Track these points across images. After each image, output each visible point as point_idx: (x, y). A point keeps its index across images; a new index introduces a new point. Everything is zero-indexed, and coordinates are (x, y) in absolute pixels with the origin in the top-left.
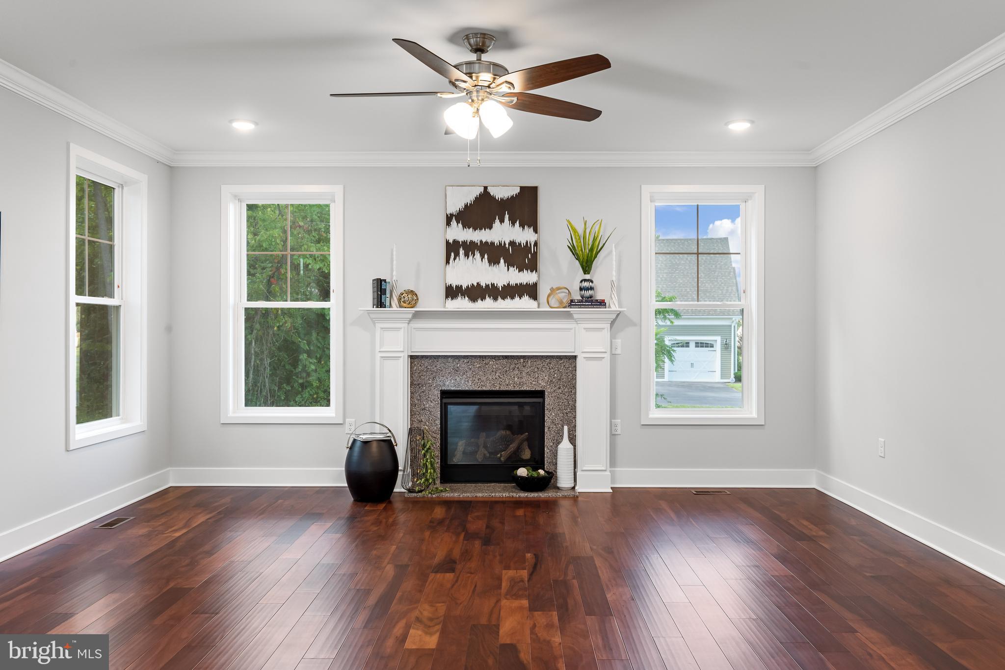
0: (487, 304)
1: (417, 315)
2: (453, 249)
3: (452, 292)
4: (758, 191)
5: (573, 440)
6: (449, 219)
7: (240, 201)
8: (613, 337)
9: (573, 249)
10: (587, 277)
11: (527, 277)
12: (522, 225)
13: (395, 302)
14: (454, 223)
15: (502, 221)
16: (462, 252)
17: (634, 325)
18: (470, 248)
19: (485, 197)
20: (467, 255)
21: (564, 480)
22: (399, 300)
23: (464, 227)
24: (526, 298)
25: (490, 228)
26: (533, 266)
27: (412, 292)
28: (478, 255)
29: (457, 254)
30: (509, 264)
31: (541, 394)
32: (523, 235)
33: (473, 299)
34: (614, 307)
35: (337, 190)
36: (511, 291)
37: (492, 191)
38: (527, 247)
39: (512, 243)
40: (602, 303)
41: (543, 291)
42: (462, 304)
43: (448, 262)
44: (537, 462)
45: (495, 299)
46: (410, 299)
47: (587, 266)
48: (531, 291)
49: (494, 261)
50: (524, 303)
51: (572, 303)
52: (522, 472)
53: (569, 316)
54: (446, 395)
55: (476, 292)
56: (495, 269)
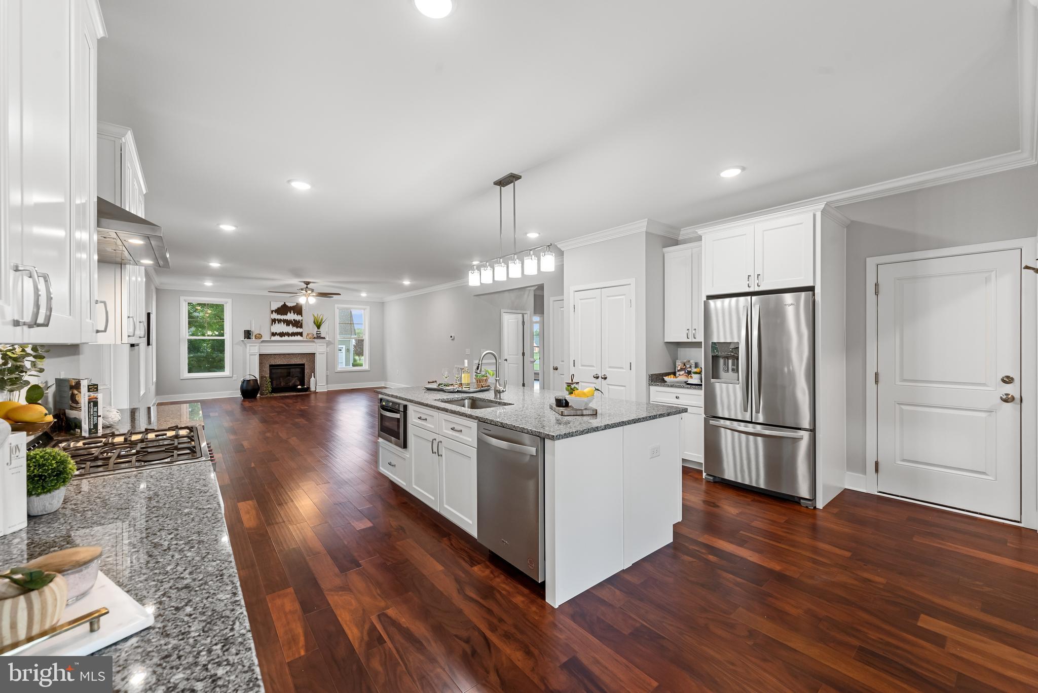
0: (286, 338)
1: (263, 342)
2: (274, 321)
3: (274, 334)
4: (368, 307)
5: (314, 377)
6: (272, 312)
7: (186, 301)
8: (327, 347)
9: (314, 322)
10: (319, 330)
11: (299, 330)
12: (297, 314)
13: (254, 337)
14: (274, 313)
15: (291, 313)
16: (277, 322)
17: (332, 344)
18: (280, 321)
19: (285, 306)
20: (279, 323)
21: (313, 388)
22: (255, 337)
23: (278, 314)
24: (299, 336)
25: (287, 315)
26: (301, 327)
27: (260, 334)
28: (282, 323)
29: (275, 323)
30: (293, 326)
31: (303, 365)
32: (298, 318)
33: (281, 336)
34: (327, 339)
35: (230, 301)
36: (293, 334)
37: (287, 304)
38: (299, 321)
39: (294, 320)
40: (324, 338)
41: (305, 334)
42: (277, 338)
43: (272, 325)
44: (302, 384)
45: (289, 336)
46: (259, 336)
47: (319, 327)
48: (301, 334)
49: (288, 325)
50: (299, 338)
51: (315, 338)
52: (299, 387)
53: (314, 342)
54: (271, 366)
55: (282, 334)
56: (288, 327)
